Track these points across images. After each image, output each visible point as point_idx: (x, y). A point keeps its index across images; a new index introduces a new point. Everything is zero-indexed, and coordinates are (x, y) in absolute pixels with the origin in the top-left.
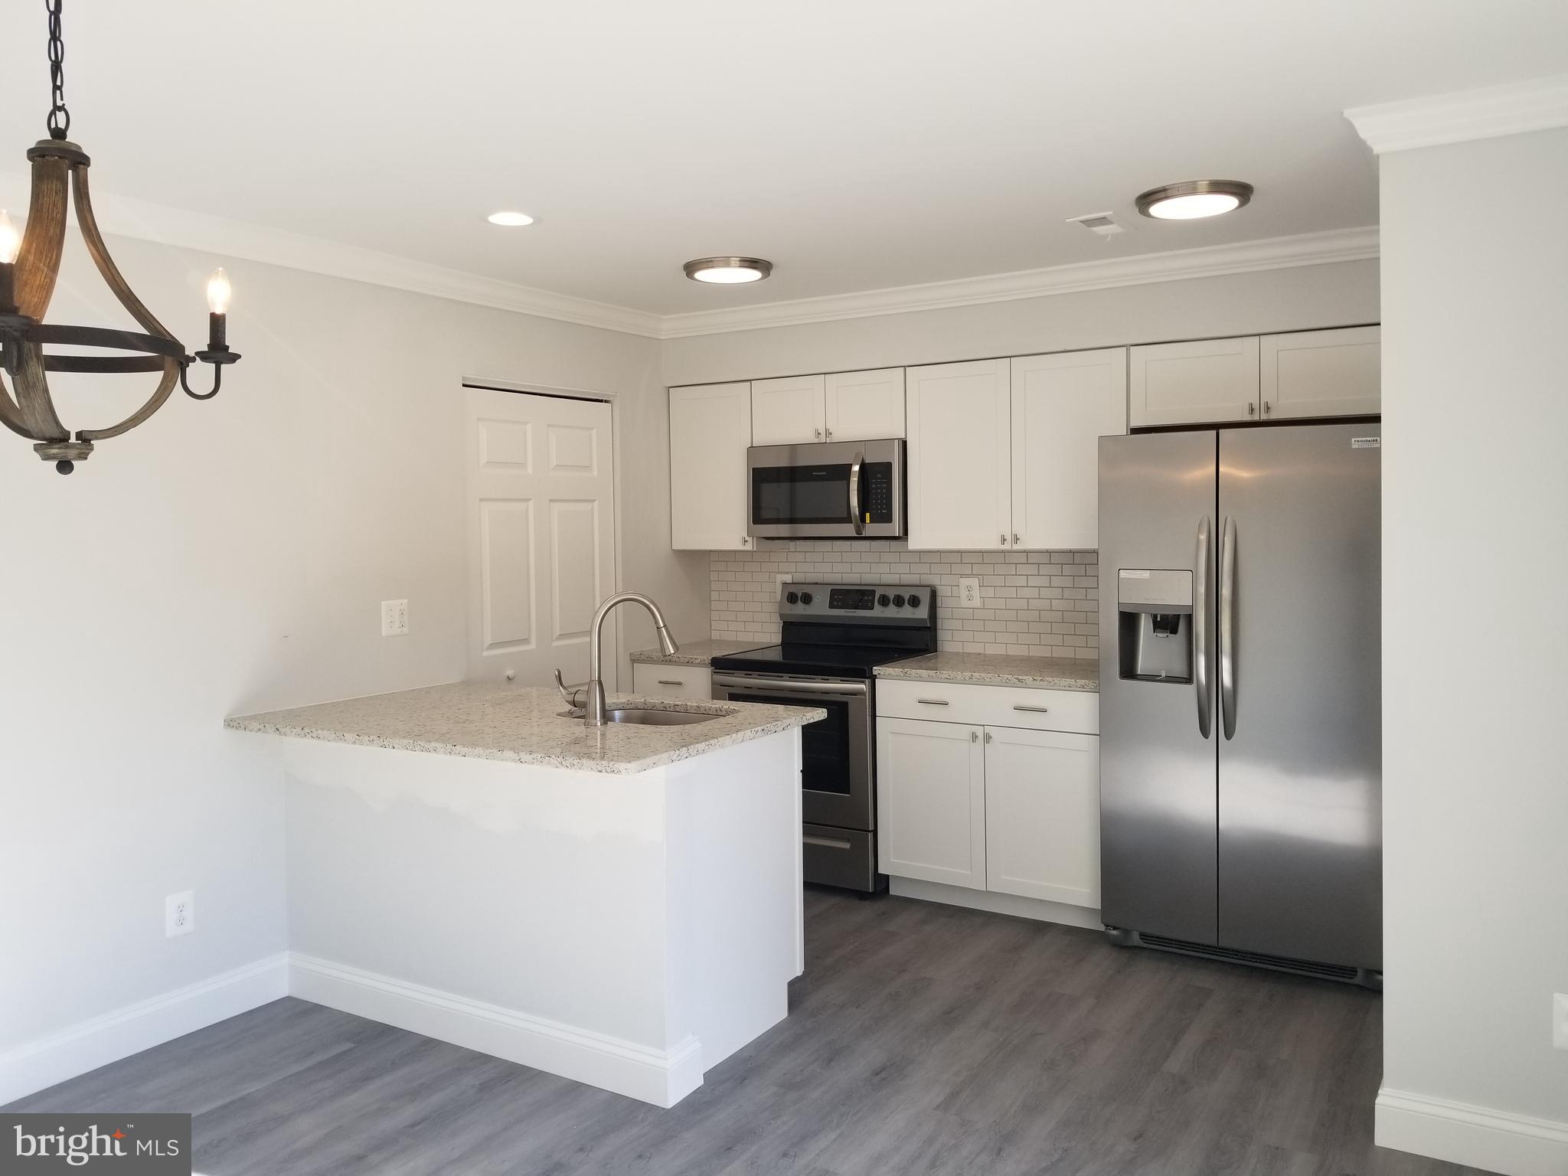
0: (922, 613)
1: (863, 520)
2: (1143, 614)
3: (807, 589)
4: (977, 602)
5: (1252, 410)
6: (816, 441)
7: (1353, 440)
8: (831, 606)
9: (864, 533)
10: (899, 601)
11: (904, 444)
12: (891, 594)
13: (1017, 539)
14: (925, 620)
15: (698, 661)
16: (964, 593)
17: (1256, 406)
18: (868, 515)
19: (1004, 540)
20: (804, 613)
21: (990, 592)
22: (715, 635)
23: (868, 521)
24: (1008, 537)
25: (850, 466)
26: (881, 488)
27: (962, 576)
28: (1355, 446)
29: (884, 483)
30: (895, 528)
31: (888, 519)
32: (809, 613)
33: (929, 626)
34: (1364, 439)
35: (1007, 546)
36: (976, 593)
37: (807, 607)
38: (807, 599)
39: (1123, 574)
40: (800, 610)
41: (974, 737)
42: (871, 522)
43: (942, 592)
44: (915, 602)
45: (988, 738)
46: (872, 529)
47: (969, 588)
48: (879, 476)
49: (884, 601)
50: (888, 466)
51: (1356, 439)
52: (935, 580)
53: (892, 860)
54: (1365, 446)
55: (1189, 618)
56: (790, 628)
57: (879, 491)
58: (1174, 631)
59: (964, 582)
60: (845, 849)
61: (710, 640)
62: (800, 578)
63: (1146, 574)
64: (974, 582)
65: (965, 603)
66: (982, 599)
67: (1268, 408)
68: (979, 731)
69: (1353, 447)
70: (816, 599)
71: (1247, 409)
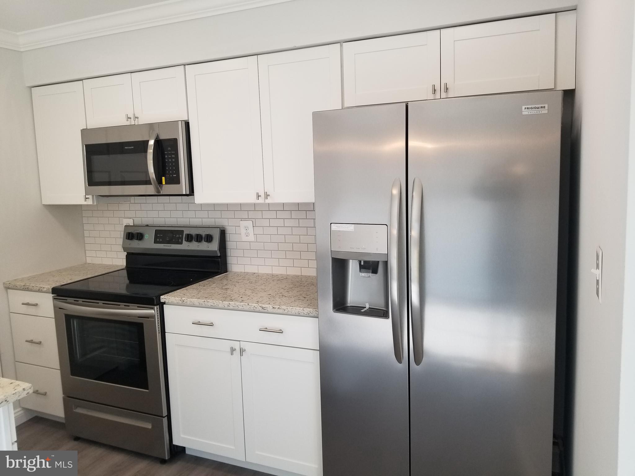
0: (214, 246)
1: (160, 182)
2: (351, 261)
3: (140, 230)
4: (252, 238)
5: (435, 90)
6: (128, 123)
7: (523, 107)
8: (156, 242)
9: (161, 192)
10: (199, 238)
11: (187, 124)
12: (194, 232)
13: (268, 195)
14: (216, 251)
15: (45, 289)
16: (243, 231)
17: (437, 88)
18: (163, 178)
19: (258, 196)
20: (138, 247)
21: (259, 231)
22: (89, 260)
23: (164, 182)
24: (262, 194)
25: (148, 141)
26: (172, 158)
27: (242, 219)
28: (525, 112)
29: (173, 154)
30: (184, 187)
31: (177, 181)
32: (141, 247)
33: (219, 255)
34: (533, 106)
35: (261, 201)
36: (251, 230)
37: (140, 242)
38: (140, 237)
39: (334, 227)
40: (136, 245)
41: (233, 350)
42: (166, 183)
43: (230, 231)
44: (209, 239)
45: (242, 351)
46: (168, 188)
47: (246, 228)
48: (169, 149)
49: (189, 238)
50: (175, 142)
51: (527, 107)
52: (223, 222)
53: (182, 436)
54: (534, 112)
55: (386, 263)
56: (131, 257)
57: (170, 160)
58: (375, 271)
59: (243, 224)
60: (148, 429)
61: (86, 263)
62: (138, 222)
63: (351, 228)
64: (249, 223)
65: (244, 238)
66: (255, 235)
67: (447, 89)
68: (236, 346)
69: (524, 113)
70: (146, 237)
71: (431, 90)
